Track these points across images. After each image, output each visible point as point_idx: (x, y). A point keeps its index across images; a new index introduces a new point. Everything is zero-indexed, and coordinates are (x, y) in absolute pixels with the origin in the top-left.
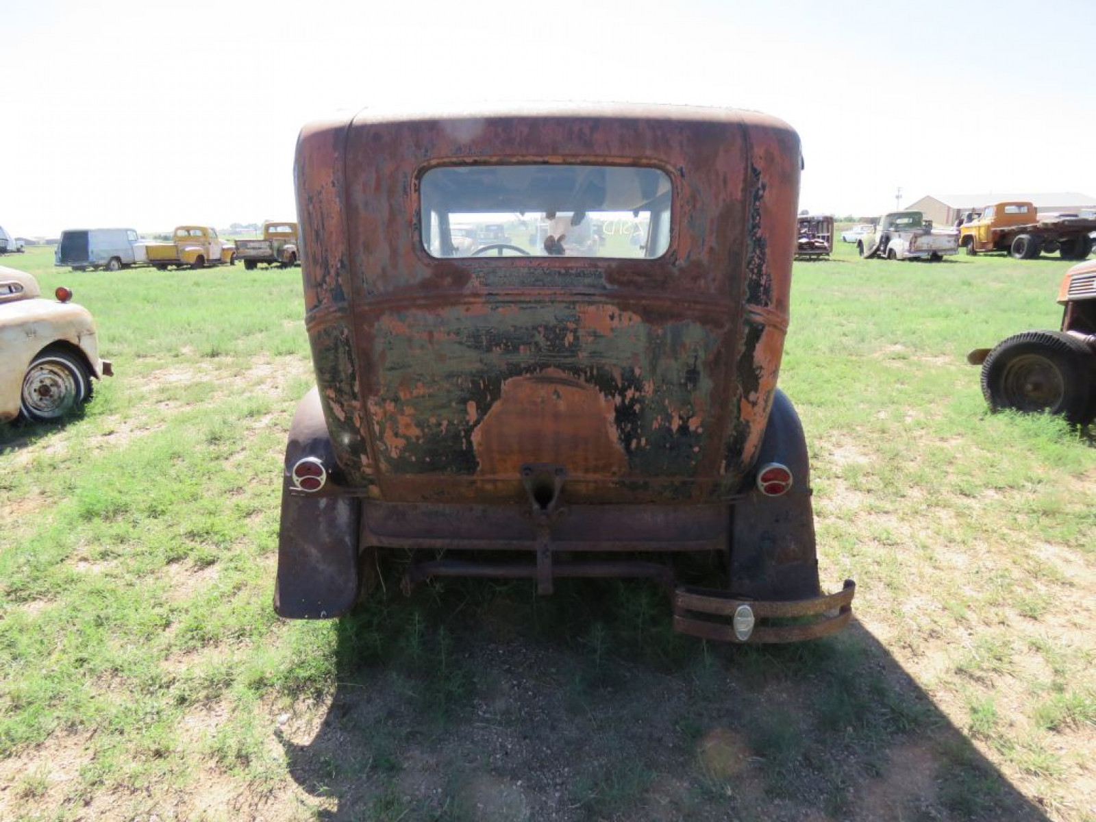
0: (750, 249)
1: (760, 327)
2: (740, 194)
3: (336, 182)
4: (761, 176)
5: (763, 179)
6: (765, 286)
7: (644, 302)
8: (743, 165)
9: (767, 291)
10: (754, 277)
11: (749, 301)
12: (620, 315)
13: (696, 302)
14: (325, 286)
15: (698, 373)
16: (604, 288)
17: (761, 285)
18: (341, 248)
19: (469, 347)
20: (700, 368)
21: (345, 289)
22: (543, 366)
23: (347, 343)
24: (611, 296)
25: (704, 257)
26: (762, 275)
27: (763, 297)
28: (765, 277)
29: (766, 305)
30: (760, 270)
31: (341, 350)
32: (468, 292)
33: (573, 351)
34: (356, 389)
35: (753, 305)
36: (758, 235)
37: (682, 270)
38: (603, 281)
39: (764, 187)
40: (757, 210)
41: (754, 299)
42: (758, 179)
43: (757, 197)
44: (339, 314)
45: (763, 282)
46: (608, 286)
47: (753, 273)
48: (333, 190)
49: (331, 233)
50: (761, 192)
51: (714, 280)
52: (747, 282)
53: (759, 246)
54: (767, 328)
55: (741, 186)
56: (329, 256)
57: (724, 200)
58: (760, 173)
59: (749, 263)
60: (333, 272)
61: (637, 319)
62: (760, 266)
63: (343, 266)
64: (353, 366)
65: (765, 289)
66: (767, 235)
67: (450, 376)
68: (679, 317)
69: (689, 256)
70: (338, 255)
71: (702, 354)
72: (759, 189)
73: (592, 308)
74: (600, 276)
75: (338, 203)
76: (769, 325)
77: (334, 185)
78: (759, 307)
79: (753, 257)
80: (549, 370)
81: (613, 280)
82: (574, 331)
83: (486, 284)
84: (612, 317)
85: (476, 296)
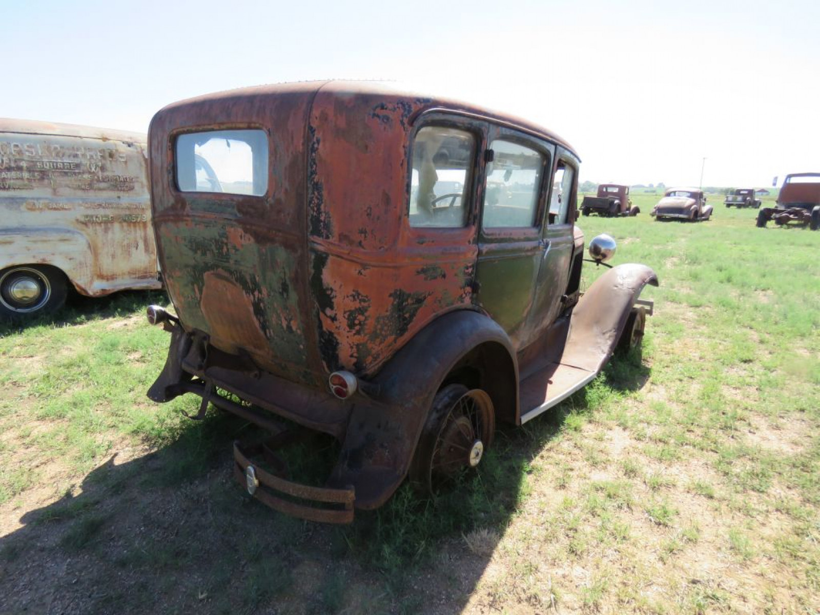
0: (310, 191)
1: (324, 255)
2: (301, 147)
4: (316, 133)
5: (318, 135)
6: (324, 222)
7: (254, 228)
8: (303, 125)
9: (327, 226)
10: (315, 214)
11: (313, 233)
12: (244, 236)
13: (280, 231)
15: (287, 286)
16: (236, 215)
17: (322, 221)
19: (189, 249)
20: (288, 282)
22: (218, 267)
24: (239, 221)
25: (282, 196)
26: (321, 213)
27: (324, 232)
28: (324, 214)
29: (327, 237)
30: (319, 209)
32: (185, 213)
33: (227, 258)
35: (315, 237)
36: (315, 180)
37: (271, 206)
38: (235, 211)
39: (318, 142)
40: (313, 160)
41: (316, 232)
42: (314, 135)
43: (314, 150)
45: (322, 218)
46: (239, 215)
47: (314, 211)
50: (316, 146)
51: (288, 214)
52: (309, 218)
53: (317, 189)
54: (331, 258)
55: (301, 141)
57: (292, 153)
58: (315, 130)
59: (310, 202)
61: (252, 240)
62: (318, 205)
65: (325, 224)
66: (323, 180)
67: (186, 266)
68: (272, 241)
69: (274, 196)
71: (287, 270)
72: (314, 143)
73: (232, 229)
74: (233, 207)
76: (332, 255)
78: (321, 238)
79: (313, 197)
80: (220, 270)
81: (240, 211)
82: (226, 244)
83: (192, 209)
84: (241, 237)
85: (188, 216)
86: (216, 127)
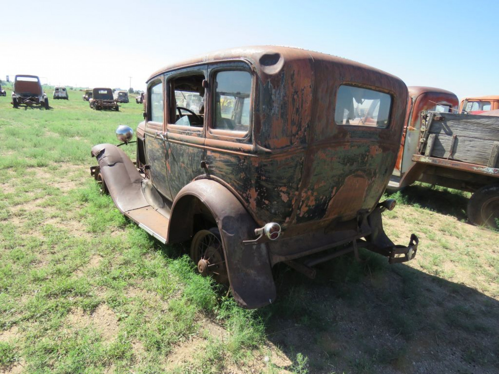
3: (311, 86)
13: (393, 144)
14: (297, 136)
15: (387, 170)
16: (377, 139)
18: (309, 118)
19: (341, 164)
20: (388, 168)
21: (307, 138)
22: (358, 170)
23: (302, 164)
24: (378, 142)
25: (397, 128)
31: (298, 167)
32: (346, 140)
34: (299, 186)
37: (393, 133)
44: (303, 150)
46: (379, 138)
48: (310, 90)
49: (306, 110)
51: (397, 136)
56: (302, 121)
60: (303, 129)
61: (381, 151)
63: (308, 126)
64: (301, 175)
67: (334, 176)
68: (389, 150)
69: (394, 128)
70: (307, 122)
71: (390, 163)
73: (373, 147)
74: (377, 135)
75: (311, 96)
77: (310, 87)
80: (359, 172)
81: (380, 136)
82: (368, 156)
83: (351, 137)
84: (377, 150)
85: (348, 142)
86: (374, 88)
